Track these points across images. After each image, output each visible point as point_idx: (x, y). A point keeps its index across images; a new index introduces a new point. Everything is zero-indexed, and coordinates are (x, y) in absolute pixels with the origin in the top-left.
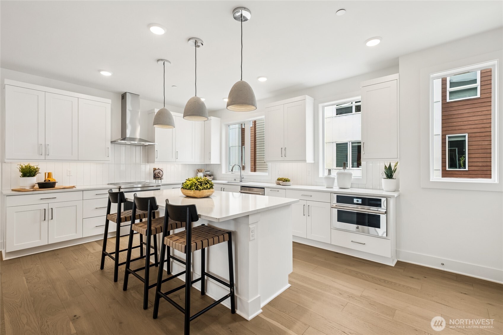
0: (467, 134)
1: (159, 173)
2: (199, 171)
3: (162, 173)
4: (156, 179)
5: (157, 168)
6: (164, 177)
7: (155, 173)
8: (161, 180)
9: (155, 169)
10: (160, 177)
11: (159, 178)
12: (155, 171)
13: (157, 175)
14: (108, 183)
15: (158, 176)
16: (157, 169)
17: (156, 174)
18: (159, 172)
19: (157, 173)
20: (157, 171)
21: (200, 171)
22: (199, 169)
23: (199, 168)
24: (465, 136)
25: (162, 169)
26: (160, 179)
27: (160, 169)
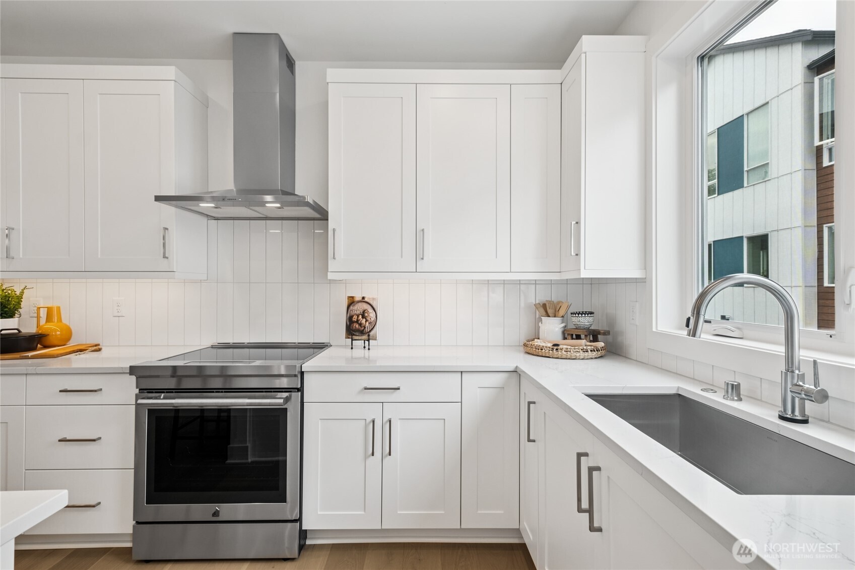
1: (364, 317)
2: (547, 309)
3: (372, 315)
4: (355, 337)
5: (358, 297)
6: (378, 331)
7: (352, 313)
8: (369, 340)
9: (352, 302)
10: (367, 330)
11: (362, 333)
12: (351, 307)
13: (358, 322)
15: (360, 325)
16: (357, 300)
17: (355, 319)
18: (364, 312)
19: (358, 316)
20: (358, 308)
21: (550, 311)
22: (550, 302)
23: (543, 296)
25: (373, 299)
26: (365, 337)
27: (366, 300)
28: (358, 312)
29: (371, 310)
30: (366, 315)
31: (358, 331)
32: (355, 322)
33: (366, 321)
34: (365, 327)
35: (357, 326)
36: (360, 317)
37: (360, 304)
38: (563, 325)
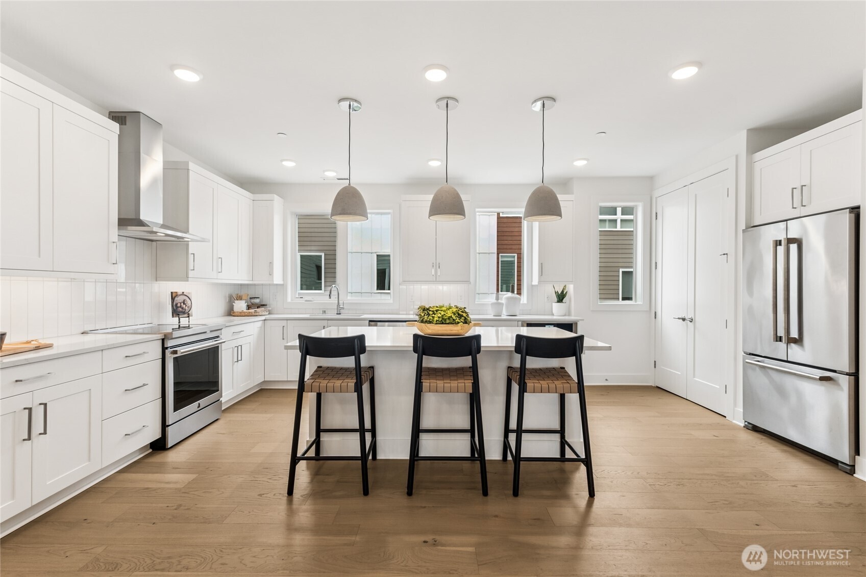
0: (516, 254)
1: (184, 304)
3: (189, 302)
4: (180, 316)
5: (179, 292)
6: (193, 311)
7: (177, 302)
8: (189, 317)
9: (174, 295)
10: (187, 311)
11: (184, 313)
12: (176, 299)
13: (181, 306)
14: (82, 331)
15: (182, 308)
16: (179, 294)
17: (179, 305)
18: (184, 301)
19: (181, 304)
20: (179, 300)
21: (236, 298)
24: (514, 257)
25: (189, 293)
26: (186, 315)
27: (185, 294)
28: (181, 301)
29: (188, 300)
30: (186, 302)
31: (182, 312)
32: (179, 307)
33: (186, 306)
34: (185, 310)
35: (181, 309)
36: (182, 304)
37: (181, 296)
38: (246, 304)
